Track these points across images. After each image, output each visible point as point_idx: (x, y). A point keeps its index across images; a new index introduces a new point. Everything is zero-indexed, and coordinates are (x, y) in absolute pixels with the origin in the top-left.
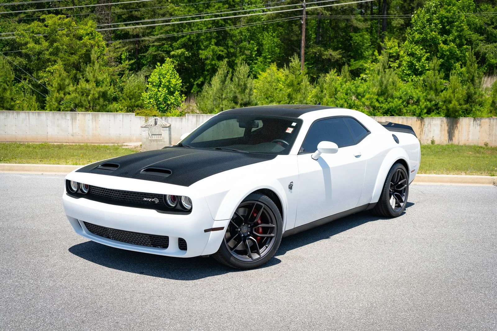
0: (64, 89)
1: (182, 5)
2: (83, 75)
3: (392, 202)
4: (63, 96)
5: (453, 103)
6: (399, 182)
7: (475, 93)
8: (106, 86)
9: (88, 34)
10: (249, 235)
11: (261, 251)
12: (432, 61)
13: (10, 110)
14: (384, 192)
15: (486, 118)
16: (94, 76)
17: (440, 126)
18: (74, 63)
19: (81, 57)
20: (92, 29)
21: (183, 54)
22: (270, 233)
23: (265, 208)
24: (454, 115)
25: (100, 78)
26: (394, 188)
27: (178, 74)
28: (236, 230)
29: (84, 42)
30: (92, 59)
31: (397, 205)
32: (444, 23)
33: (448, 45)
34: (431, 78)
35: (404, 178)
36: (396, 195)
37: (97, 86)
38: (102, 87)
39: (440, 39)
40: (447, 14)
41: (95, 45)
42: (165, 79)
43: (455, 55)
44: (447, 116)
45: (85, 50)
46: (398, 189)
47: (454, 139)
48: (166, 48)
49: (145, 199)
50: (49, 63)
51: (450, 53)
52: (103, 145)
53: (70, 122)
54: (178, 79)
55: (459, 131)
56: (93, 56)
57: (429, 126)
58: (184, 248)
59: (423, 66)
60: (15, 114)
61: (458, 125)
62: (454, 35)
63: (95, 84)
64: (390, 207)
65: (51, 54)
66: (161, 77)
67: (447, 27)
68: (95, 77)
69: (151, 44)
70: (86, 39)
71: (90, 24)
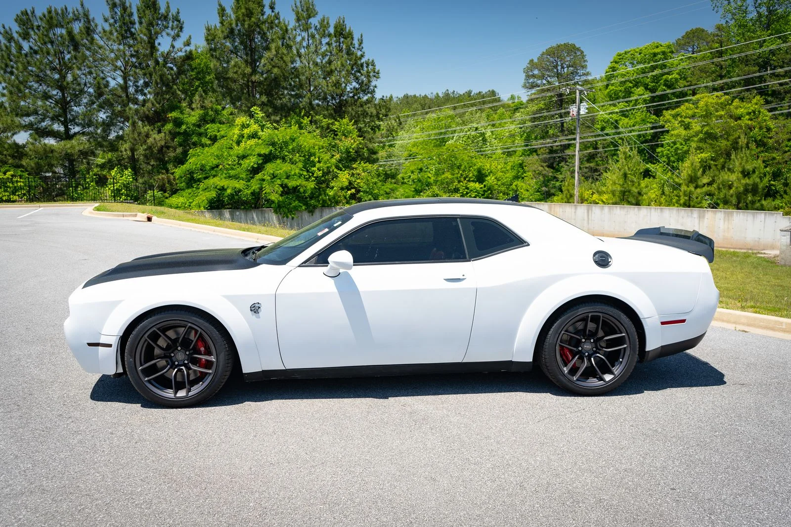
4: (693, 189)
6: (605, 336)
9: (749, 114)
20: (756, 106)
31: (599, 376)
35: (618, 332)
36: (596, 357)
37: (743, 177)
38: (750, 178)
41: (755, 126)
52: (732, 250)
53: (697, 221)
63: (740, 175)
68: (742, 166)
70: (745, 119)
71: (754, 101)
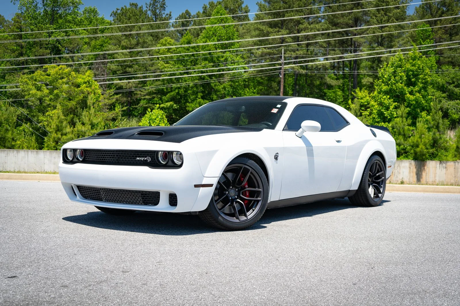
0: (62, 130)
1: (171, 62)
2: (79, 119)
3: (371, 191)
4: (60, 136)
5: (420, 147)
6: (377, 173)
7: (440, 138)
8: (101, 128)
9: (85, 83)
10: (237, 199)
11: (248, 214)
12: (400, 109)
13: (10, 149)
14: (363, 180)
15: (451, 162)
16: (89, 119)
17: (409, 168)
18: (71, 108)
19: (78, 103)
20: (90, 78)
21: (172, 106)
22: (257, 197)
23: (252, 172)
24: (421, 158)
25: (95, 121)
26: (373, 179)
27: (166, 119)
28: (224, 192)
29: (81, 90)
30: (88, 104)
31: (375, 196)
32: (410, 76)
33: (414, 95)
34: (399, 124)
35: (381, 171)
36: (374, 186)
37: (92, 128)
38: (96, 129)
39: (407, 90)
40: (412, 68)
41: (91, 92)
42: (155, 123)
43: (421, 104)
44: (415, 159)
45: (82, 96)
46: (377, 181)
47: (421, 180)
48: (156, 101)
49: (138, 158)
50: (49, 108)
51: (417, 102)
54: (167, 123)
55: (426, 174)
56: (90, 102)
57: (399, 168)
58: (174, 204)
59: (392, 114)
60: (15, 152)
61: (426, 168)
62: (419, 86)
63: (90, 127)
64: (368, 195)
65: (51, 100)
66: (151, 122)
67: (413, 80)
68: (91, 120)
69: (143, 98)
70: (83, 87)
71: (87, 74)
